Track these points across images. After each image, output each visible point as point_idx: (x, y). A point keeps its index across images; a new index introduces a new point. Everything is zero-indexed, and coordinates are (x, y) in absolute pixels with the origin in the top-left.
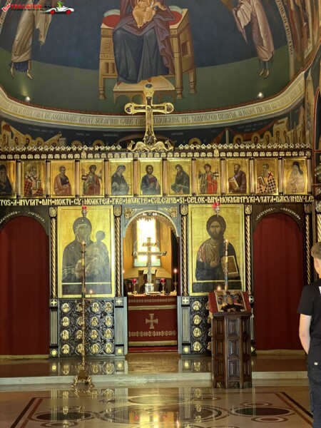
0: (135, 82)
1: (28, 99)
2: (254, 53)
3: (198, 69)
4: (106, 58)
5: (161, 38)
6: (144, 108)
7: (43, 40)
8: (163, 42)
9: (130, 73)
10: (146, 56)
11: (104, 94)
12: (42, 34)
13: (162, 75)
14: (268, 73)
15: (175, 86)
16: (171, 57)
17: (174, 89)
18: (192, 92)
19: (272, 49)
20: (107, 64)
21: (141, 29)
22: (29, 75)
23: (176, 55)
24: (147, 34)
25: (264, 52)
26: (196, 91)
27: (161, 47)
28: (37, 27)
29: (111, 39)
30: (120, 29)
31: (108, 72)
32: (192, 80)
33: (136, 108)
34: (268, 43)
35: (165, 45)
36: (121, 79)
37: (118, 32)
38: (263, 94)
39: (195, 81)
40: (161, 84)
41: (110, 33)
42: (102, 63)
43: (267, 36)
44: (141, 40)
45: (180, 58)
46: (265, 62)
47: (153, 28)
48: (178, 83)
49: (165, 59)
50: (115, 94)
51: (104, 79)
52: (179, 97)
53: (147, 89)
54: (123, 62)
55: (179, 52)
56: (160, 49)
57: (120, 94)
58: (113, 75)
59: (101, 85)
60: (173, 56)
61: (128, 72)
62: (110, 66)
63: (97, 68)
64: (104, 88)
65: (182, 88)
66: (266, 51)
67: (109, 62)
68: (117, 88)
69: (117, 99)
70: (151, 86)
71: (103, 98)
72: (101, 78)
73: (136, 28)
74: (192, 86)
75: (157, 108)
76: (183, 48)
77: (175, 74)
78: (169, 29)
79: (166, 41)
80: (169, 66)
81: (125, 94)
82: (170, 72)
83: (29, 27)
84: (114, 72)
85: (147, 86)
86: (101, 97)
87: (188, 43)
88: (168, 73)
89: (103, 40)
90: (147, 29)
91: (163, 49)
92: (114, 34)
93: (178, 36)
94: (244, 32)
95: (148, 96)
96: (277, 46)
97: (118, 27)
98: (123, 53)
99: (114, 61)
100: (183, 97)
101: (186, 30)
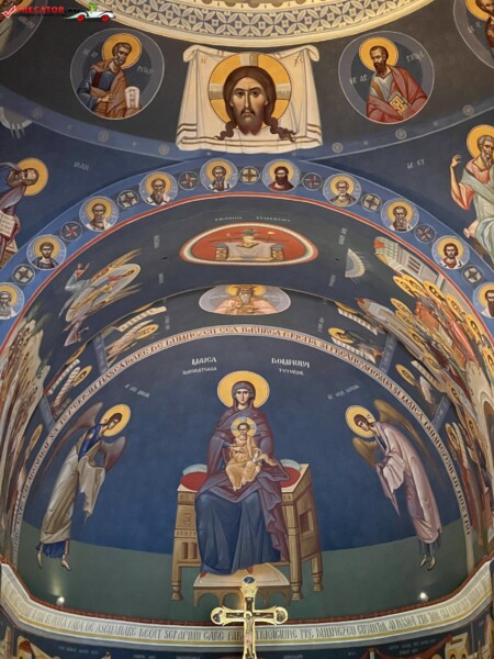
0: (227, 572)
1: (61, 600)
2: (411, 531)
3: (324, 554)
4: (185, 535)
5: (268, 506)
6: (242, 615)
7: (89, 509)
8: (271, 512)
9: (220, 558)
10: (245, 531)
11: (179, 592)
12: (89, 500)
13: (270, 561)
14: (433, 562)
15: (289, 579)
16: (284, 535)
17: (288, 584)
18: (316, 588)
19: (438, 525)
20: (186, 545)
21: (238, 493)
22: (65, 563)
23: (292, 532)
24: (248, 501)
25: (426, 529)
26: (322, 589)
27: (268, 519)
28: (82, 491)
29: (193, 507)
30: (207, 492)
31: (186, 557)
32: (316, 570)
33: (228, 615)
34: (432, 516)
35: (274, 516)
36: (206, 567)
37: (204, 497)
38: (428, 595)
39: (321, 573)
40: (268, 576)
41: (191, 498)
42: (178, 544)
43: (429, 506)
44: (238, 508)
45: (297, 535)
46: (428, 545)
47: (257, 491)
48: (294, 575)
49: (274, 538)
50: (196, 592)
51: (180, 567)
52: (295, 597)
53: (247, 585)
54: (210, 541)
55: (296, 527)
56: (267, 522)
57: (206, 591)
58: (194, 561)
59: (175, 578)
60: (287, 533)
61: (217, 558)
62: (190, 547)
63: (169, 550)
64: (179, 582)
65: (300, 582)
66: (429, 528)
67: (190, 541)
68: (201, 582)
69: (200, 598)
70: (252, 580)
71: (177, 598)
72: (175, 567)
73: (231, 491)
74: (316, 580)
75: (262, 615)
76: (301, 521)
77: (289, 560)
78: (280, 494)
79: (276, 512)
80: (280, 548)
81: (212, 591)
82: (282, 558)
83: (70, 490)
84: (195, 557)
85: (246, 580)
86: (175, 596)
87: (310, 514)
88: (278, 560)
89: (180, 508)
90: (248, 492)
91: (271, 522)
92: (197, 500)
93: (294, 504)
94: (393, 498)
95: (247, 595)
96: (444, 522)
97: (203, 490)
98: (210, 526)
99: (196, 541)
100: (301, 597)
101: (306, 495)
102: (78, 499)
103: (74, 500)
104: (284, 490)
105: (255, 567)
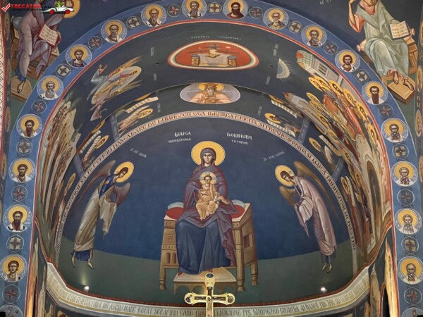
0: (196, 272)
1: (87, 288)
2: (316, 247)
3: (259, 261)
4: (168, 248)
5: (223, 230)
6: (205, 298)
7: (106, 230)
8: (225, 234)
9: (191, 263)
10: (207, 248)
11: (164, 285)
12: (106, 224)
13: (224, 266)
14: (331, 267)
15: (236, 277)
16: (233, 248)
17: (235, 281)
18: (254, 284)
19: (335, 244)
20: (169, 254)
21: (204, 222)
22: (90, 264)
23: (238, 247)
24: (210, 226)
25: (326, 246)
26: (257, 284)
27: (223, 238)
28: (102, 218)
29: (174, 230)
30: (183, 221)
31: (169, 262)
32: (253, 272)
33: (196, 298)
34: (330, 238)
35: (227, 237)
36: (182, 269)
37: (181, 224)
38: (326, 288)
39: (257, 274)
40: (222, 276)
41: (173, 224)
42: (164, 254)
43: (329, 231)
44: (203, 232)
45: (242, 249)
46: (327, 257)
47: (216, 220)
48: (240, 275)
49: (227, 251)
50: (175, 285)
51: (165, 269)
52: (240, 289)
53: (208, 278)
54: (185, 253)
55: (242, 244)
56: (222, 240)
57: (181, 285)
58: (174, 265)
59: (162, 276)
60: (235, 248)
61: (189, 262)
62: (172, 256)
63: (158, 257)
64: (165, 278)
65: (243, 280)
66: (328, 245)
67: (170, 252)
68: (178, 279)
69: (177, 290)
70: (212, 276)
71: (163, 288)
72: (162, 268)
73: (199, 220)
74: (253, 278)
75: (218, 298)
76: (245, 240)
77: (236, 266)
78: (231, 222)
80: (231, 258)
81: (185, 284)
82: (232, 264)
83: (94, 216)
84: (175, 262)
85: (208, 276)
86: (161, 287)
87: (250, 236)
88: (229, 265)
89: (166, 231)
90: (210, 221)
91: (225, 241)
92: (177, 225)
93: (240, 229)
94: (305, 226)
95: (208, 286)
96: (338, 241)
97: (180, 219)
98: (185, 243)
99: (176, 252)
100: (244, 289)
101: (248, 224)
102: (99, 223)
103: (97, 223)
104: (234, 220)
105: (214, 269)
